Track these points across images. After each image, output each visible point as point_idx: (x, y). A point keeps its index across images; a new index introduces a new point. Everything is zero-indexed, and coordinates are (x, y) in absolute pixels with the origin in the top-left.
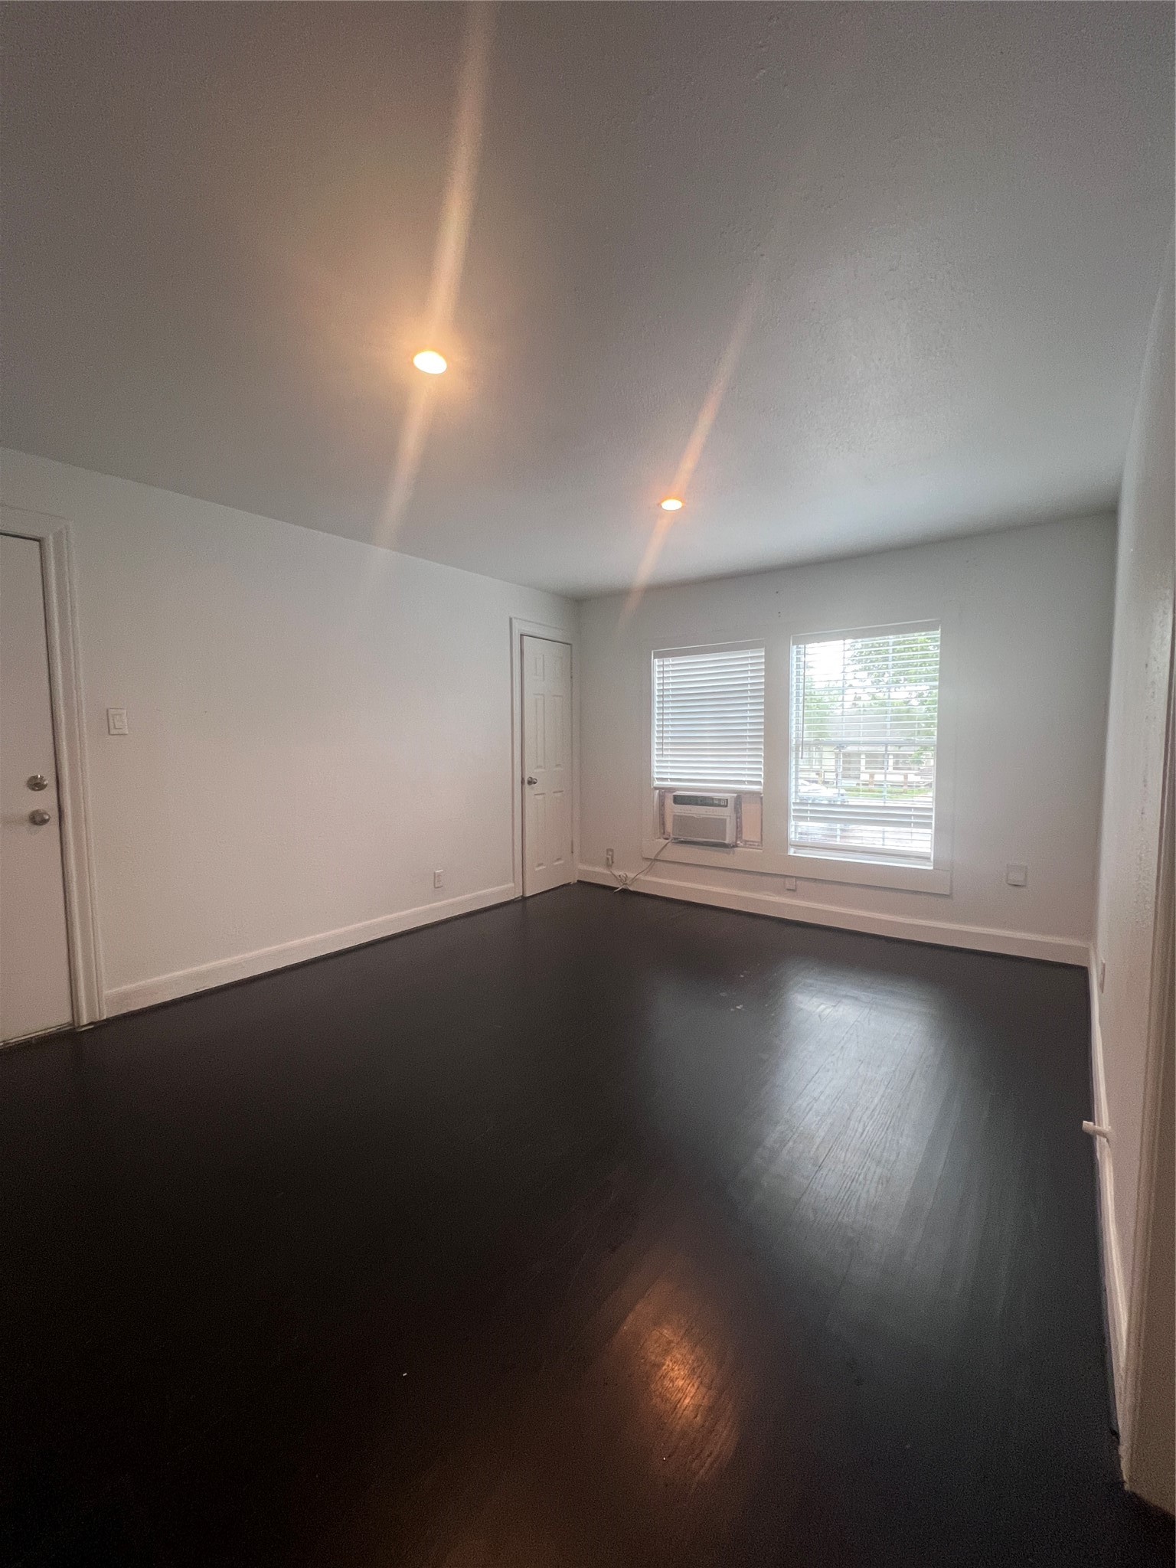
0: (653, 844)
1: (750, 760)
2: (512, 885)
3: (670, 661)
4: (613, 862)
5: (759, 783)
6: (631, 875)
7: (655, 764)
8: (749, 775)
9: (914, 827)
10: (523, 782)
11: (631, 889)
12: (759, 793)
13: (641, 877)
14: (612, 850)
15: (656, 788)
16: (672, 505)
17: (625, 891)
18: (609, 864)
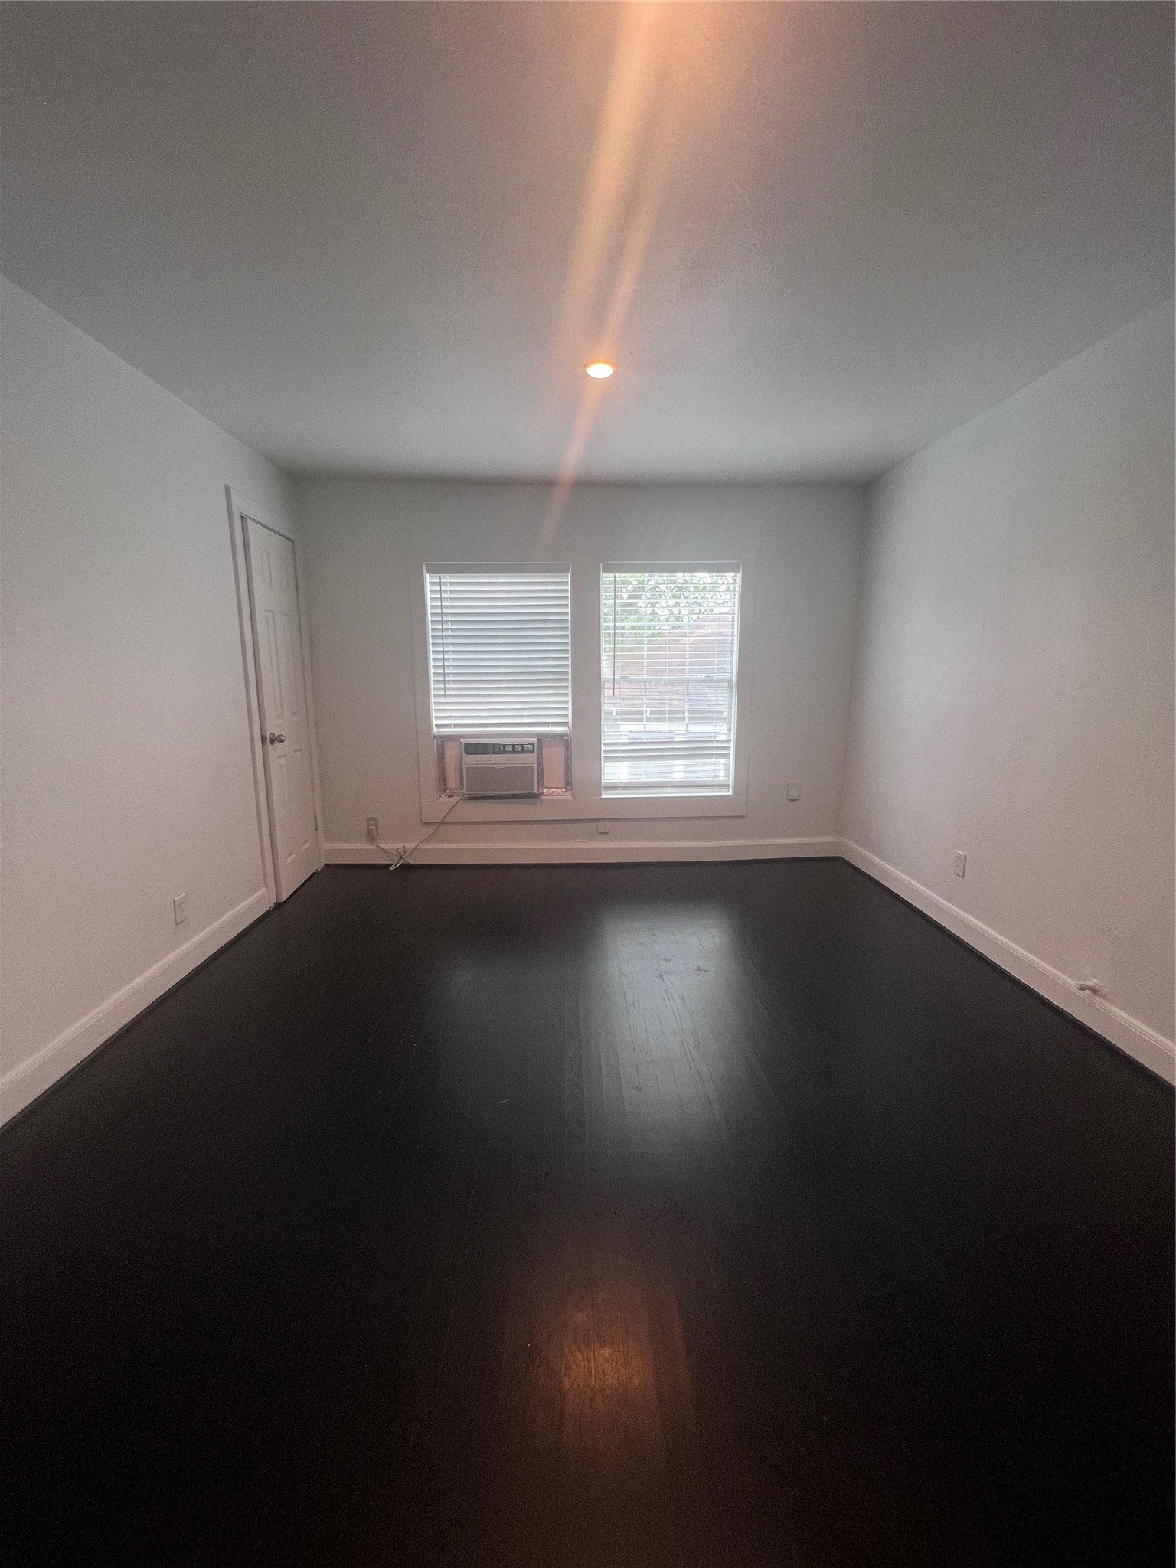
0: (438, 805)
1: (552, 699)
2: (263, 890)
3: (447, 578)
4: (378, 834)
5: (565, 724)
6: (410, 846)
7: (433, 707)
8: (554, 716)
9: (715, 758)
10: (263, 739)
11: (412, 863)
12: (566, 735)
13: (423, 846)
14: (376, 820)
15: (435, 737)
16: (600, 371)
17: (406, 867)
18: (371, 836)
